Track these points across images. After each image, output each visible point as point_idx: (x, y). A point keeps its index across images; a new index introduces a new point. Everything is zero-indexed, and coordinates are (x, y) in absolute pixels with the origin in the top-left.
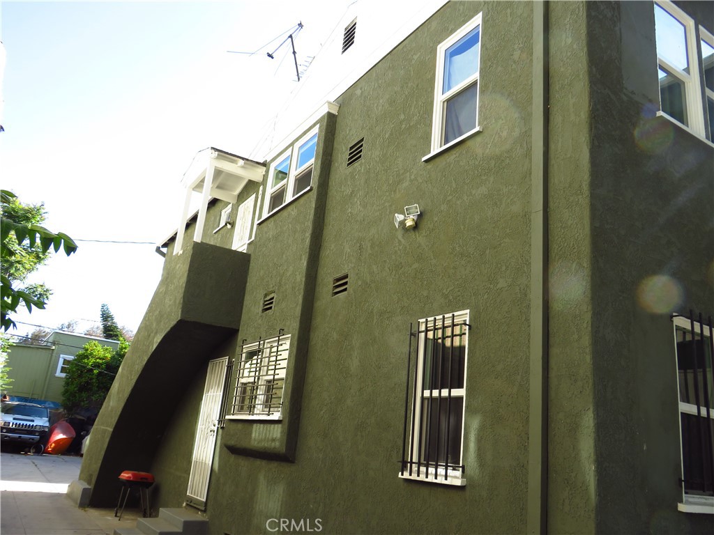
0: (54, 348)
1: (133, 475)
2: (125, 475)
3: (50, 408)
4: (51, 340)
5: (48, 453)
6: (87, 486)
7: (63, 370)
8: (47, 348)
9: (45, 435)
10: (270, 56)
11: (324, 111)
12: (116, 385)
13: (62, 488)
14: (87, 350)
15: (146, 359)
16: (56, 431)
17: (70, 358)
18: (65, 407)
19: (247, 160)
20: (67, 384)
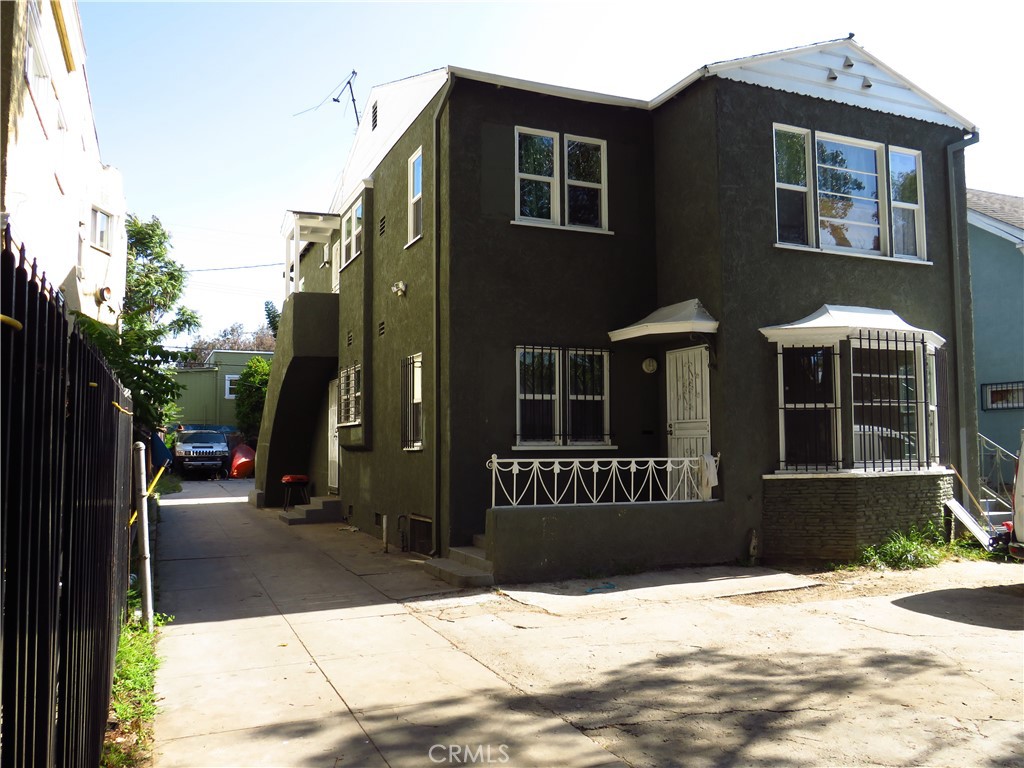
0: (217, 369)
1: (292, 478)
2: (285, 479)
3: (226, 433)
4: (212, 362)
5: (234, 477)
6: (260, 492)
7: (232, 391)
8: (210, 371)
9: (227, 460)
10: (335, 100)
11: (363, 187)
12: (266, 409)
13: (245, 499)
14: (251, 367)
15: (280, 387)
16: (237, 456)
17: (237, 377)
18: (241, 429)
19: (325, 215)
20: (238, 405)
